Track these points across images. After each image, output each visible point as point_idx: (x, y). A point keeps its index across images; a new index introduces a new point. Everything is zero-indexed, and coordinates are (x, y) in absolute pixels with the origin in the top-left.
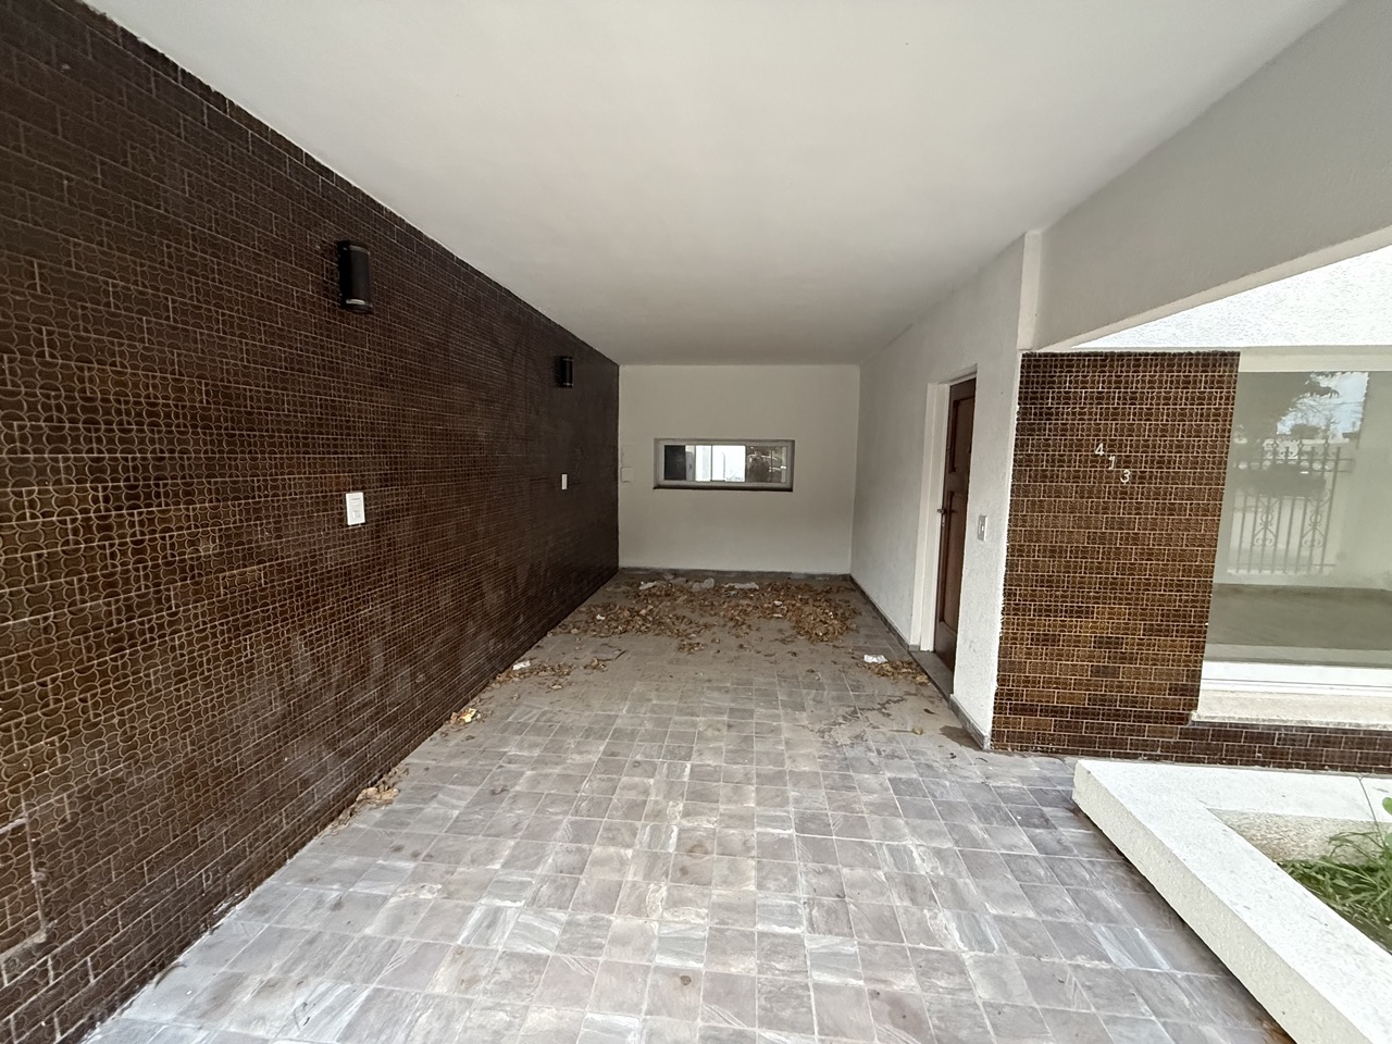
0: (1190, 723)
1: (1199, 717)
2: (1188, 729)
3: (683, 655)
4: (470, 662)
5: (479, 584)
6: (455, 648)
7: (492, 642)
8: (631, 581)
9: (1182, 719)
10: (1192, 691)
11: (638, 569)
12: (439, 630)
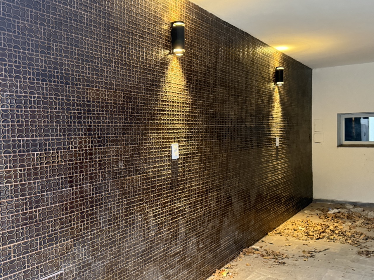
3: (363, 258)
4: (225, 242)
5: (230, 197)
6: (218, 232)
7: (237, 233)
8: (322, 208)
11: (327, 201)
12: (210, 220)
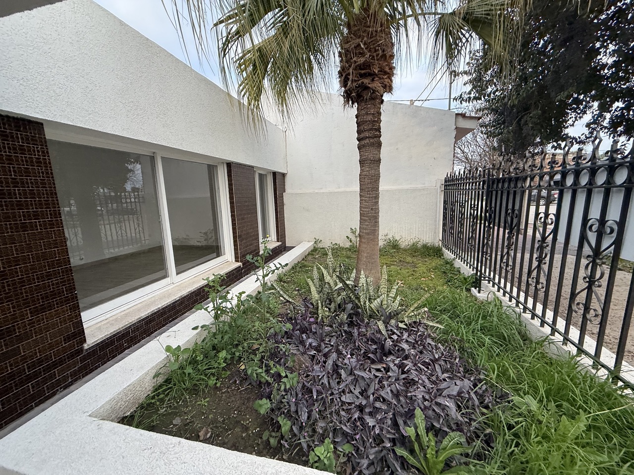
0: (84, 351)
1: (88, 345)
2: (84, 355)
9: (79, 352)
10: (80, 333)
